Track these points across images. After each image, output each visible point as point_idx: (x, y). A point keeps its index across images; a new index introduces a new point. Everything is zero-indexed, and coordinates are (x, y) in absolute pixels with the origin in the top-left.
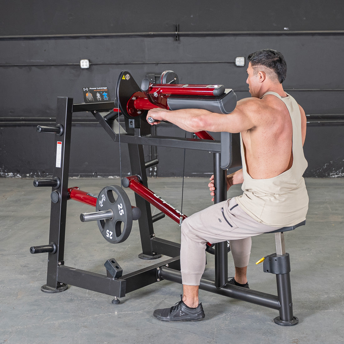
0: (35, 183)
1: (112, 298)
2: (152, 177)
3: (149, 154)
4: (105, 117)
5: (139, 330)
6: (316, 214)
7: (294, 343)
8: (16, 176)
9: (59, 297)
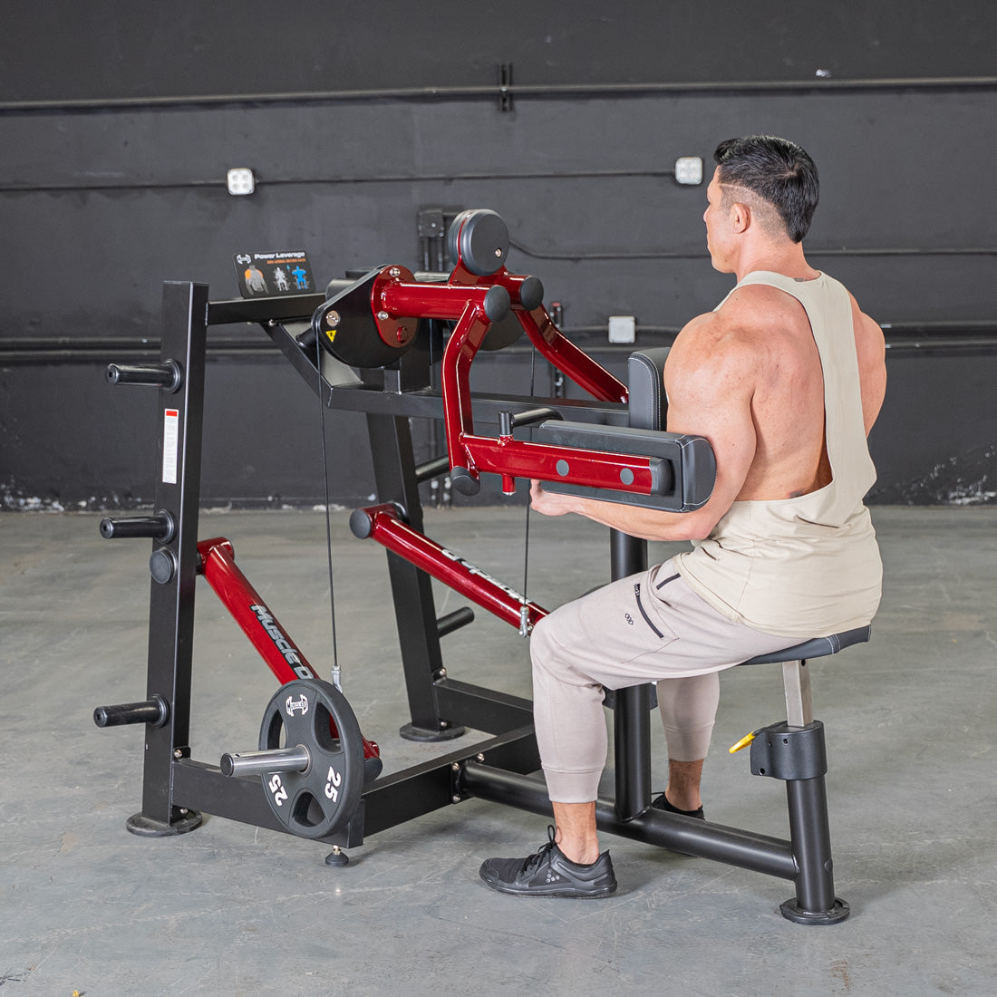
0: (105, 528)
1: (325, 849)
2: (439, 507)
3: (430, 440)
4: (301, 337)
6: (908, 611)
7: (836, 973)
8: (49, 507)
9: (177, 847)
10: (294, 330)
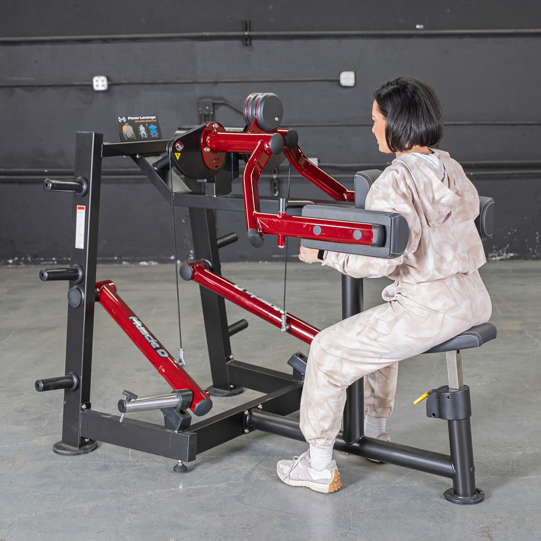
0: (43, 275)
1: (173, 462)
4: (155, 164)
5: (225, 516)
7: (484, 534)
9: (84, 462)
10: (151, 160)
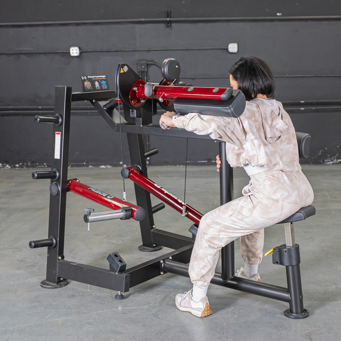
0: (34, 175)
1: (115, 293)
4: (105, 106)
5: (146, 326)
7: (307, 337)
8: (5, 167)
9: (60, 292)
10: (102, 103)
